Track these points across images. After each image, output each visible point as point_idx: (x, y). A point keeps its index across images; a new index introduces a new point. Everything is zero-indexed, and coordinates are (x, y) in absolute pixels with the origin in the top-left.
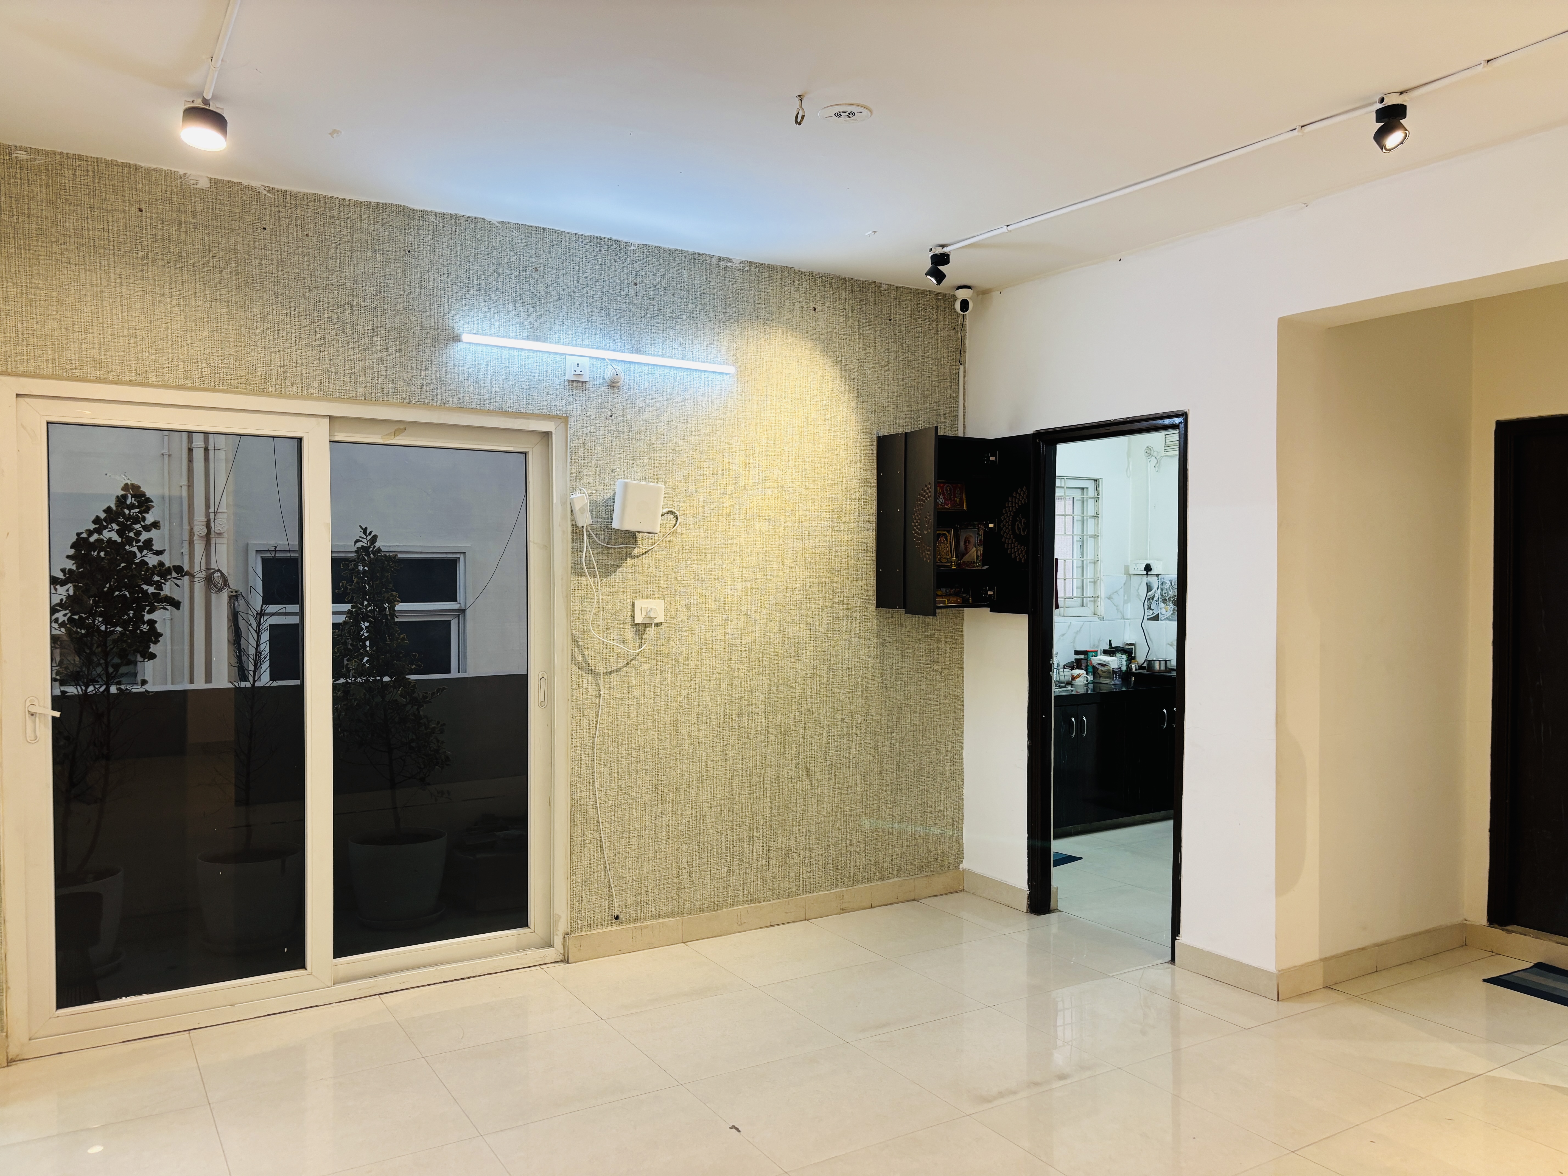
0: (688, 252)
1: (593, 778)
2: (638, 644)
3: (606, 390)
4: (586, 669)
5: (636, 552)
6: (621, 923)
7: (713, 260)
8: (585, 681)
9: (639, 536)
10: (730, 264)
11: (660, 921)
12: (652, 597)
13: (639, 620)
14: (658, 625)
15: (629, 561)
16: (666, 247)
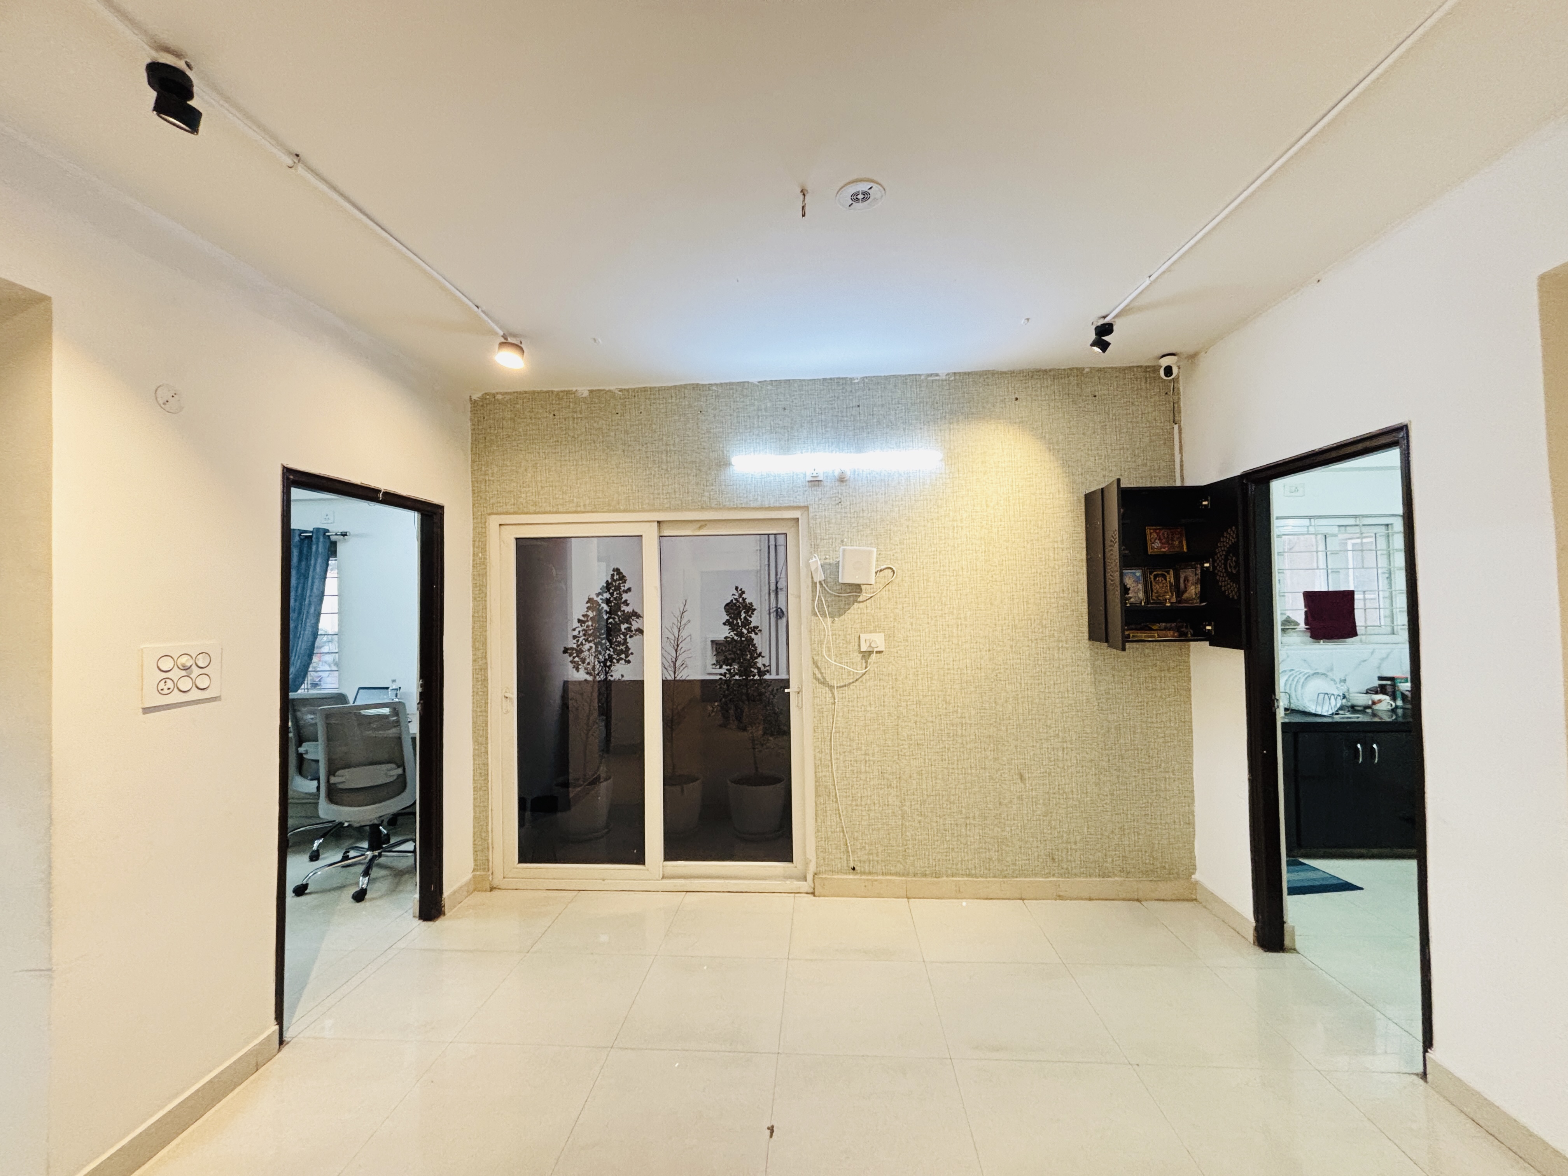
0: (900, 376)
1: (832, 763)
2: (864, 667)
3: (836, 484)
4: (824, 683)
5: (860, 599)
6: (857, 873)
7: (923, 377)
8: (824, 692)
9: (863, 587)
10: (937, 378)
11: (888, 877)
12: (875, 631)
13: (864, 648)
14: (880, 652)
15: (856, 605)
16: (883, 375)
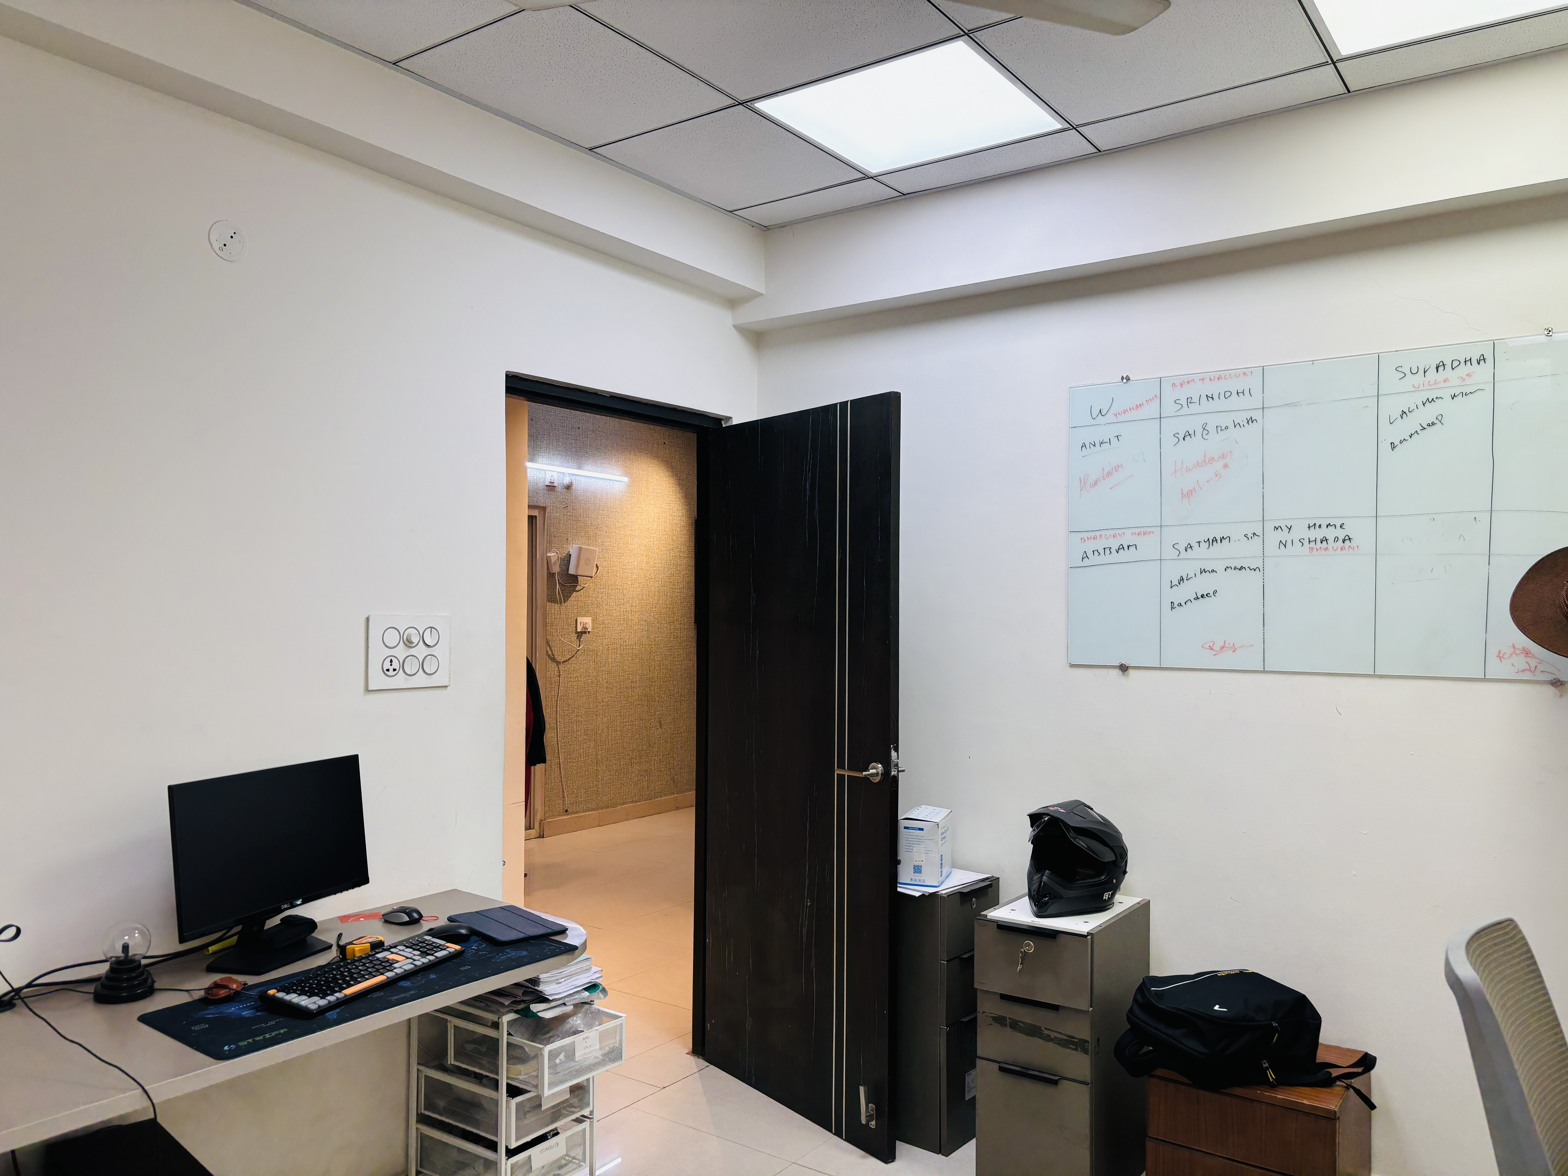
2: (578, 644)
3: (565, 491)
4: (553, 659)
5: (577, 589)
6: (569, 814)
9: (580, 578)
11: (588, 813)
12: (585, 616)
13: (579, 630)
14: (589, 632)
15: (574, 594)
